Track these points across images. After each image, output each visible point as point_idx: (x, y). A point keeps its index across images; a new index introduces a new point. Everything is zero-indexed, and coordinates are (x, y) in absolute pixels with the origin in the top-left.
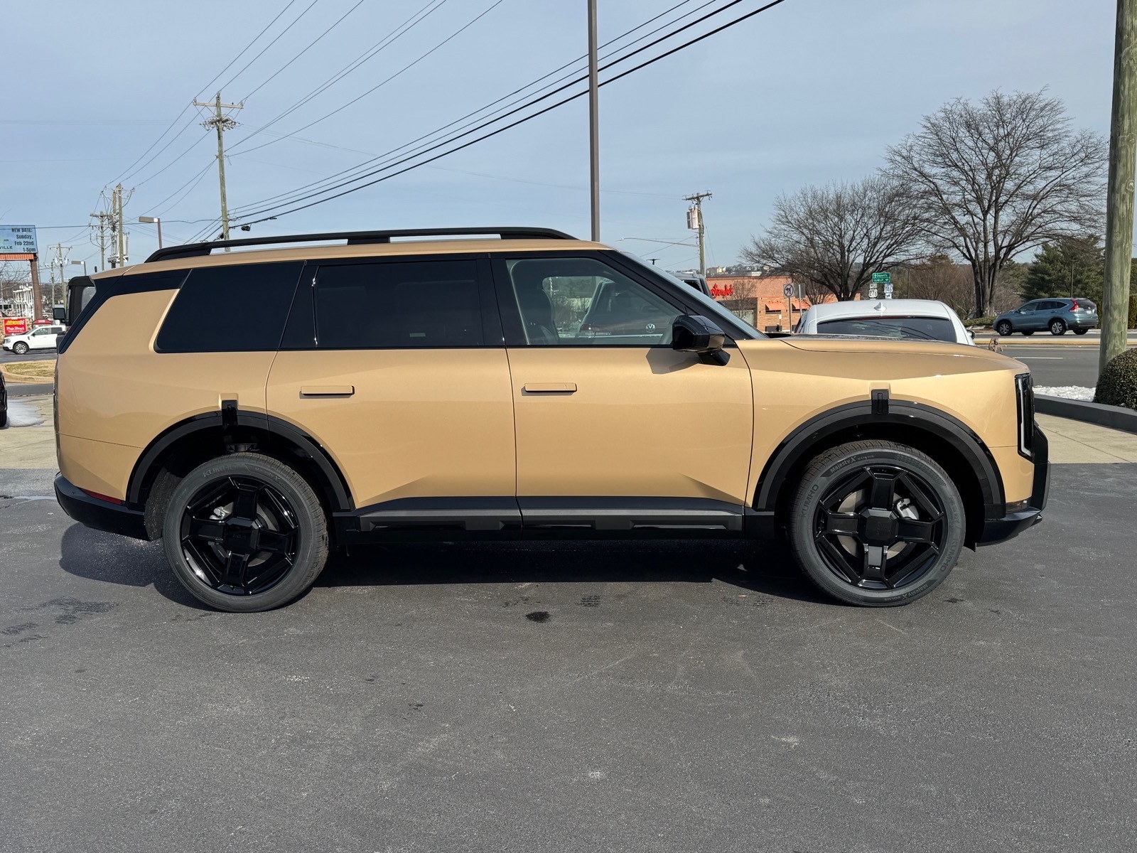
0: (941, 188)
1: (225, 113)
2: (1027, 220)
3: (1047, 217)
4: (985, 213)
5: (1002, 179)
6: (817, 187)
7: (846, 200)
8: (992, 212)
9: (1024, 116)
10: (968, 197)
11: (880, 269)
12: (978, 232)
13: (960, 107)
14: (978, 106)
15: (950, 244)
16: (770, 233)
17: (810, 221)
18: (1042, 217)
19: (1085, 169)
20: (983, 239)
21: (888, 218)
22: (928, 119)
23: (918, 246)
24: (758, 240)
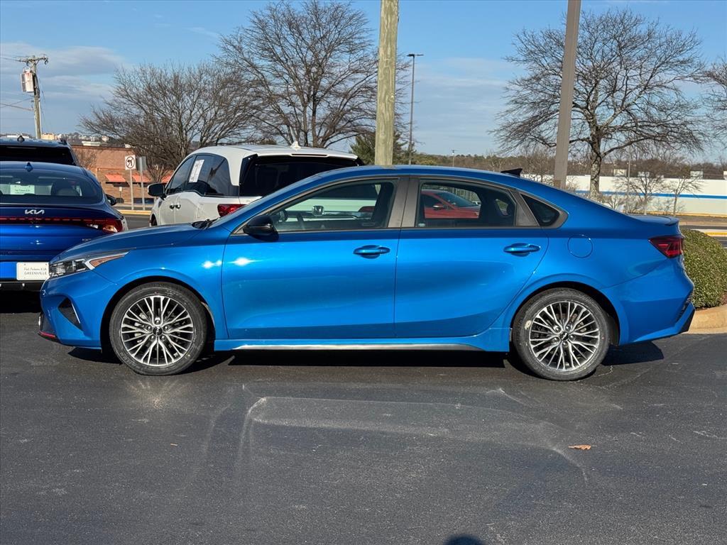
0: (268, 79)
2: (338, 115)
3: (355, 114)
4: (305, 105)
5: (319, 76)
6: (155, 65)
7: (183, 81)
8: (311, 104)
9: (336, 23)
10: (291, 89)
12: (299, 121)
13: (283, 7)
14: (299, 8)
15: (274, 131)
16: (110, 104)
17: (150, 97)
18: (351, 113)
22: (256, 15)
23: (249, 131)
24: (97, 110)
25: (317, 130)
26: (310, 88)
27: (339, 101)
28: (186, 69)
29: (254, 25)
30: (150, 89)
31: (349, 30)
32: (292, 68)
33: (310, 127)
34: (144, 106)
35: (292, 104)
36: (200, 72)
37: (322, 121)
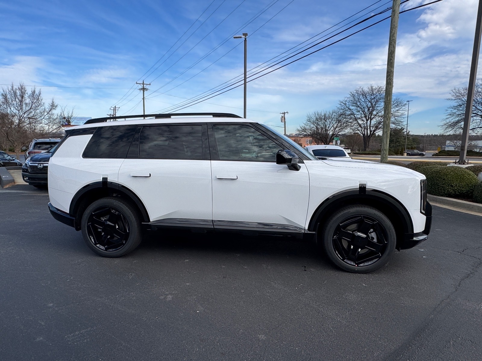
0: (354, 113)
1: (145, 86)
2: (379, 123)
4: (367, 120)
5: (373, 111)
6: (319, 112)
7: (327, 116)
8: (369, 120)
9: (379, 93)
10: (362, 116)
11: (336, 136)
12: (365, 126)
13: (361, 89)
14: (366, 89)
15: (356, 129)
16: (305, 124)
17: (317, 121)
19: (397, 109)
20: (366, 128)
21: (339, 121)
22: (351, 93)
23: (348, 130)
24: (301, 126)
25: (371, 128)
26: (369, 115)
27: (379, 118)
30: (317, 119)
32: (363, 109)
33: (369, 128)
34: (315, 124)
35: (363, 120)
36: (333, 112)
37: (373, 125)
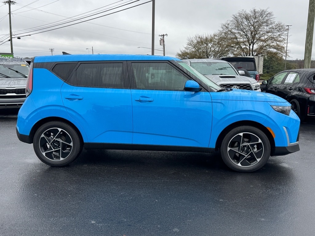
0: (237, 37)
3: (267, 47)
5: (255, 35)
7: (208, 39)
8: (252, 44)
10: (245, 40)
12: (247, 51)
13: (243, 12)
14: (249, 12)
16: (185, 48)
17: (198, 45)
22: (234, 15)
25: (254, 53)
26: (252, 39)
27: (262, 43)
28: (210, 35)
29: (233, 19)
31: (266, 18)
32: (246, 33)
33: (251, 52)
34: (196, 48)
35: (245, 45)
36: (214, 36)
37: (255, 50)
